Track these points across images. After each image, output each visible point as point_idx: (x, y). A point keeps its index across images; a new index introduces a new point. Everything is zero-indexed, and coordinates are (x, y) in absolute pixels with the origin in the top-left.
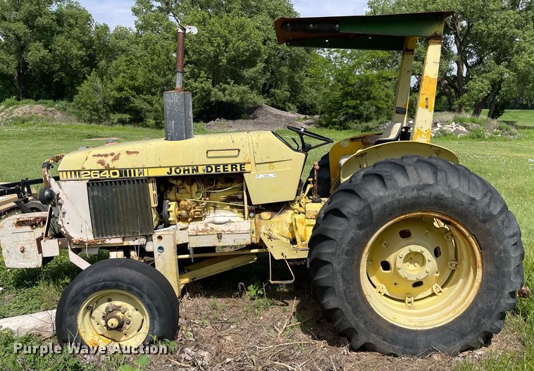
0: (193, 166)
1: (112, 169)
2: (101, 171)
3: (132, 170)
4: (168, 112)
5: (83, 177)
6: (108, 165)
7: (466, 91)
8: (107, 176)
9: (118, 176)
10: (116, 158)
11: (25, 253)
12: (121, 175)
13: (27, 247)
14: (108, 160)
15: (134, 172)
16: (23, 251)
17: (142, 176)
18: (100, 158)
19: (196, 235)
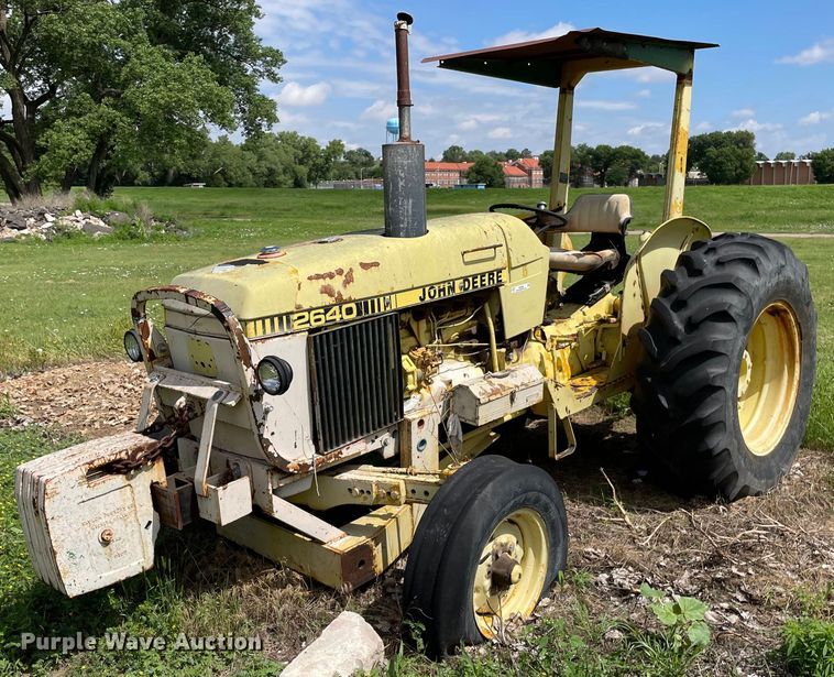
0: (448, 281)
1: (346, 303)
2: (327, 309)
3: (376, 300)
4: (401, 184)
5: (296, 326)
6: (340, 294)
7: (43, 150)
8: (337, 318)
9: (354, 315)
10: (349, 280)
11: (112, 545)
12: (359, 313)
13: (118, 529)
14: (336, 283)
15: (379, 301)
16: (105, 543)
17: (388, 309)
18: (322, 282)
19: (490, 401)
